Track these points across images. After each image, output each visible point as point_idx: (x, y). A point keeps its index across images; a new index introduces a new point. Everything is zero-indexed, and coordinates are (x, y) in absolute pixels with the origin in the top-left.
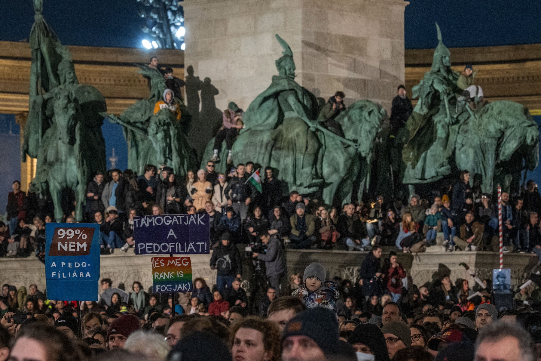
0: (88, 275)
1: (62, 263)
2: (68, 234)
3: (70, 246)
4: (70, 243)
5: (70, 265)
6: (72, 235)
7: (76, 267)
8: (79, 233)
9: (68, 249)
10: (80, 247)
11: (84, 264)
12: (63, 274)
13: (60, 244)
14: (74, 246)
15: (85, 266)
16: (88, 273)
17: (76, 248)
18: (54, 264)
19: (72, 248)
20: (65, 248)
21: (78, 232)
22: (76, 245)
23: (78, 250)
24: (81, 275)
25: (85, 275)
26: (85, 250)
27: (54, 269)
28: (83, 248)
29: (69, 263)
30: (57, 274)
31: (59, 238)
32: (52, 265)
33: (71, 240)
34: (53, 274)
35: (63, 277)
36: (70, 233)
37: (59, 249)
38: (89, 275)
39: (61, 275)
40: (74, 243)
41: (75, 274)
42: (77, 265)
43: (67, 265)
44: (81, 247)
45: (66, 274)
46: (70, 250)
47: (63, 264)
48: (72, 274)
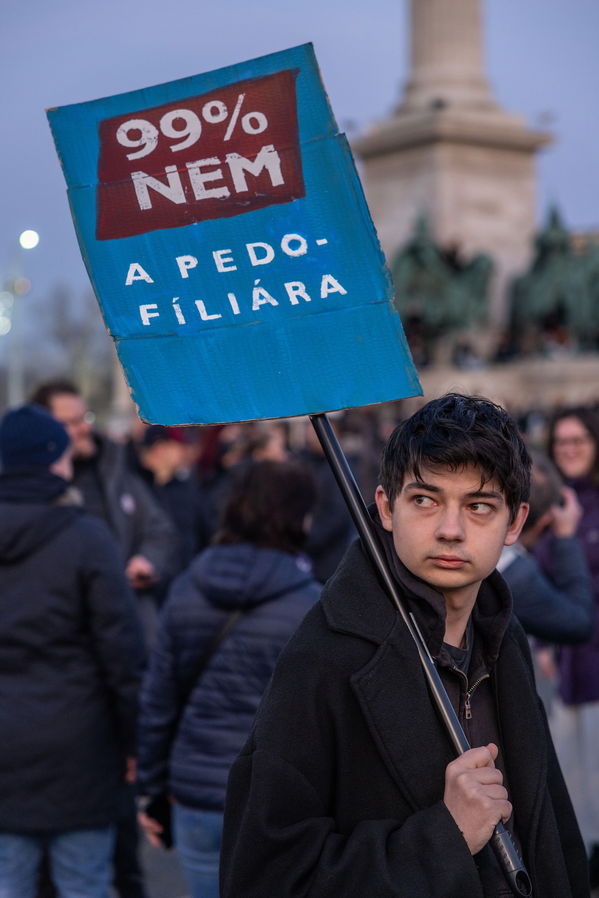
0: (330, 285)
1: (181, 261)
2: (170, 132)
3: (198, 179)
4: (193, 168)
5: (221, 260)
6: (194, 130)
7: (255, 262)
8: (222, 116)
9: (189, 194)
10: (248, 175)
11: (294, 244)
12: (200, 305)
13: (141, 182)
14: (218, 175)
15: (303, 249)
16: (328, 279)
17: (227, 181)
18: (136, 273)
19: (208, 185)
20: (175, 193)
21: (215, 112)
22: (225, 167)
23: (241, 186)
24: (296, 291)
25: (313, 288)
26: (277, 179)
27: (142, 292)
28: (265, 171)
29: (217, 255)
30: (166, 310)
31: (131, 157)
32: (130, 279)
33: (193, 154)
34: (146, 314)
35: (204, 316)
36: (179, 124)
37: (145, 202)
38: (338, 288)
39: (191, 313)
40: (215, 161)
41: (260, 297)
42: (261, 253)
43: (207, 263)
44: (255, 169)
45: (217, 304)
46: (201, 194)
47: (186, 264)
48: (245, 300)
